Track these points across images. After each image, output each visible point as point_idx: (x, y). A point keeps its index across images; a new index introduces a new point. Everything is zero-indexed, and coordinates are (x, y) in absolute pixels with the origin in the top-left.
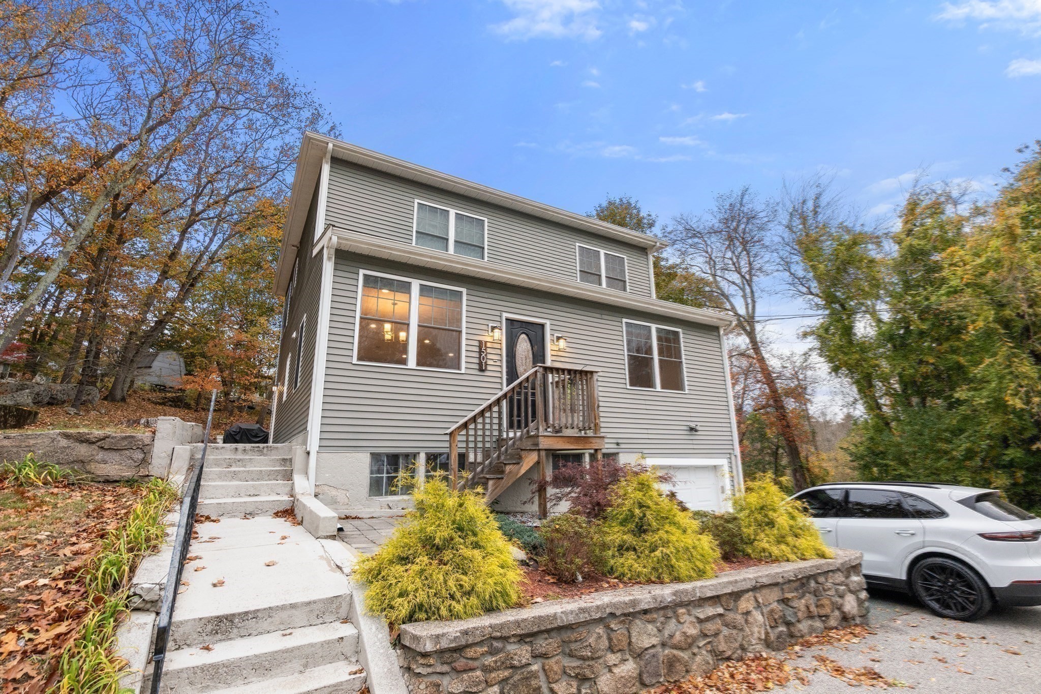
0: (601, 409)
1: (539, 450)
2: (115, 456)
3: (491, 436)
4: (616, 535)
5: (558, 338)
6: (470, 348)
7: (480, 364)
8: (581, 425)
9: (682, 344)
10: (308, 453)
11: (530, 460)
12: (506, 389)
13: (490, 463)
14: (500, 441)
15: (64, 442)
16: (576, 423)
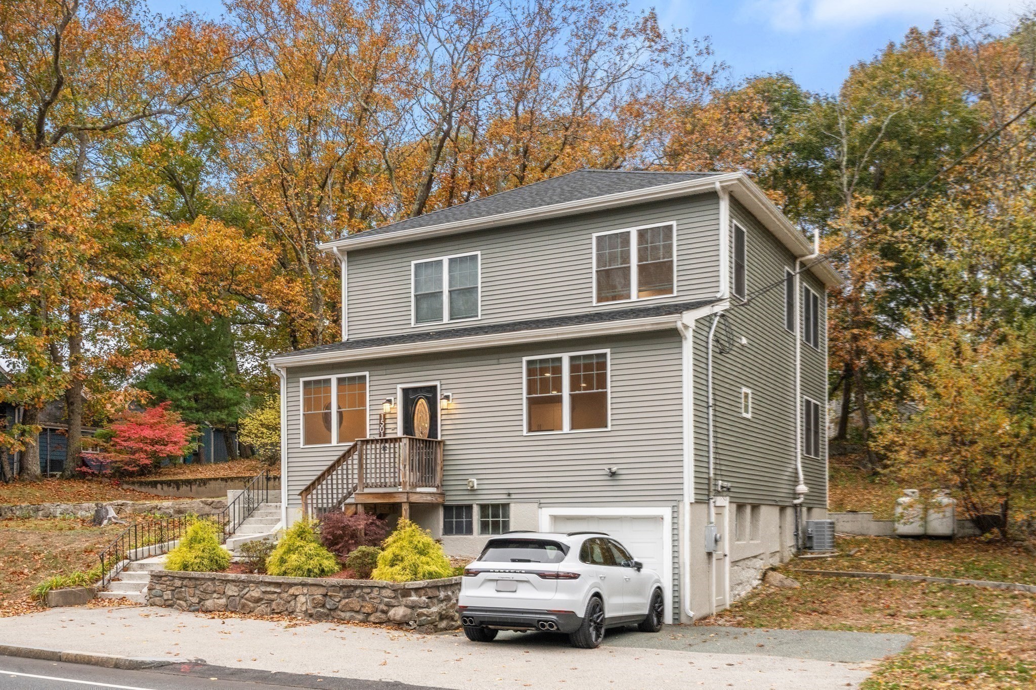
5: (447, 397)
6: (373, 422)
7: (380, 434)
9: (609, 368)
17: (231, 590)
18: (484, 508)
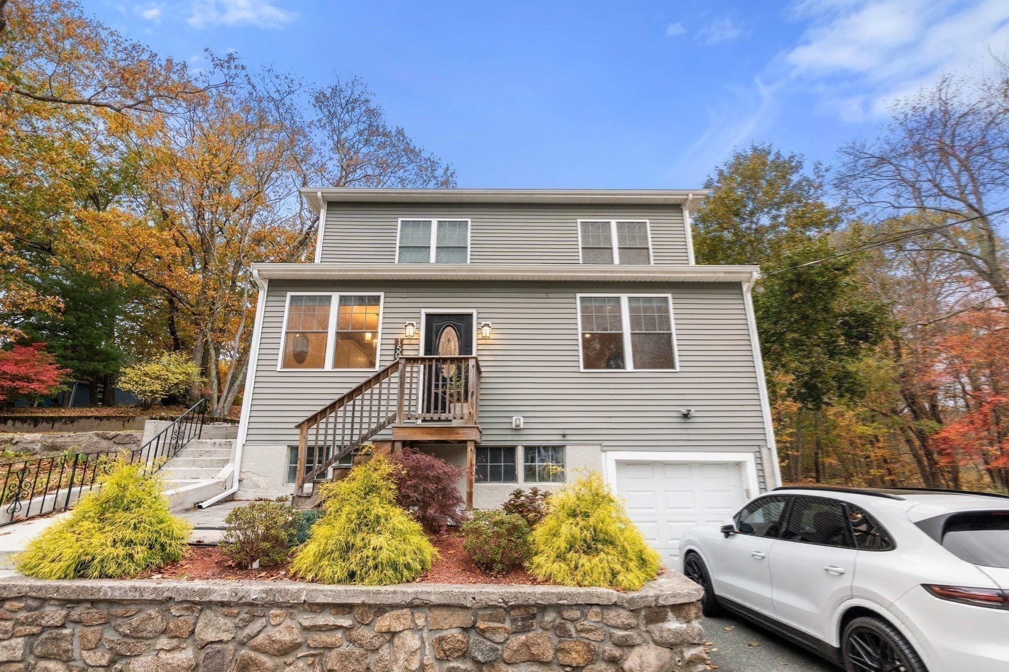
1: (392, 441)
5: (485, 326)
6: (386, 347)
9: (672, 312)
11: (383, 451)
15: (95, 439)
18: (529, 450)
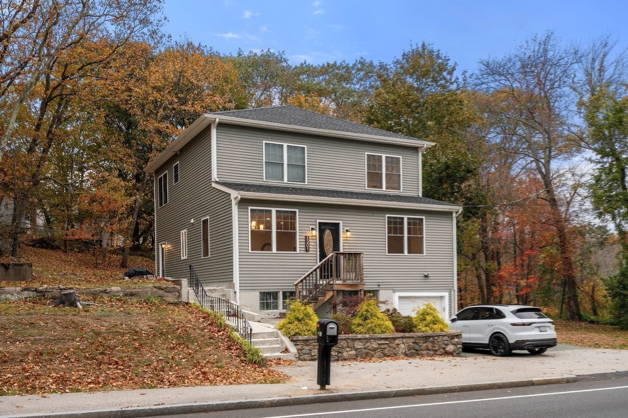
0: (364, 270)
1: (333, 290)
2: (169, 294)
3: (312, 283)
4: (357, 321)
5: (347, 231)
6: (301, 240)
7: (306, 248)
8: (354, 278)
9: (424, 226)
10: (235, 292)
11: (329, 295)
12: (319, 264)
13: (312, 296)
14: (316, 286)
15: (155, 290)
16: (351, 277)
17: (358, 345)
